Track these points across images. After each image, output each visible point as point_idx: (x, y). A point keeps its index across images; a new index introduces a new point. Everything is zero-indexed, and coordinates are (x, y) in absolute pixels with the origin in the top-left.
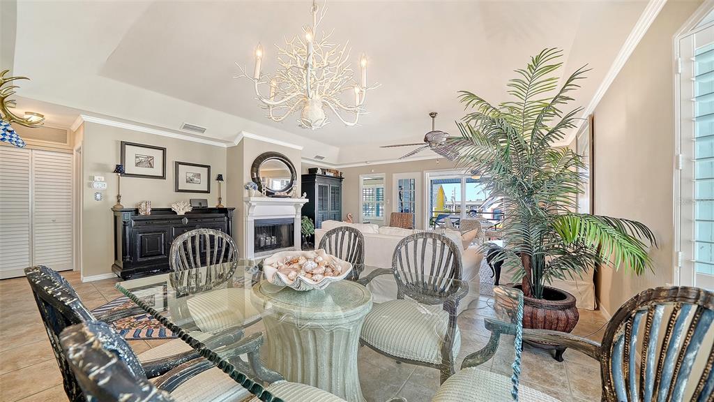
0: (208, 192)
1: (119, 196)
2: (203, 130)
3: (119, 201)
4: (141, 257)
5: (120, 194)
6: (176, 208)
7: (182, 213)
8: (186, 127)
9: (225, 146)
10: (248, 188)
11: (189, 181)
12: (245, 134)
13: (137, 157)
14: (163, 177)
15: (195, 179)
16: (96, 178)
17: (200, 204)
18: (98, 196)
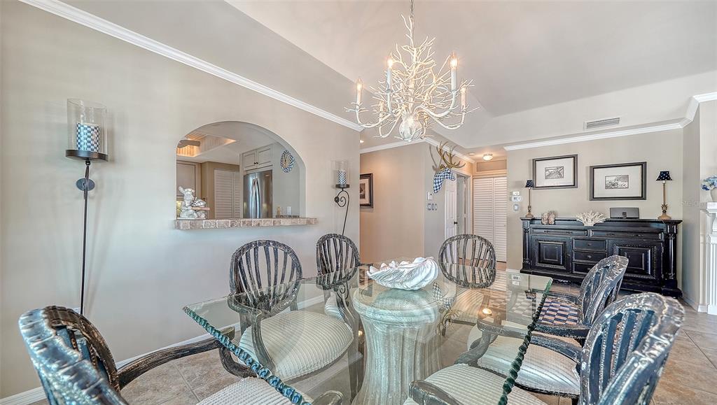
0: (643, 197)
1: (530, 207)
2: (616, 121)
3: (529, 211)
4: (539, 262)
5: (532, 205)
6: (581, 218)
7: (590, 224)
8: (590, 125)
9: (679, 126)
10: (705, 188)
11: (613, 186)
12: (700, 98)
13: (546, 171)
14: (574, 185)
15: (620, 183)
16: (514, 193)
17: (624, 214)
18: (516, 207)
